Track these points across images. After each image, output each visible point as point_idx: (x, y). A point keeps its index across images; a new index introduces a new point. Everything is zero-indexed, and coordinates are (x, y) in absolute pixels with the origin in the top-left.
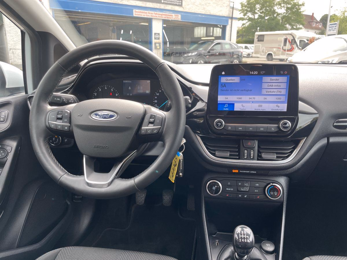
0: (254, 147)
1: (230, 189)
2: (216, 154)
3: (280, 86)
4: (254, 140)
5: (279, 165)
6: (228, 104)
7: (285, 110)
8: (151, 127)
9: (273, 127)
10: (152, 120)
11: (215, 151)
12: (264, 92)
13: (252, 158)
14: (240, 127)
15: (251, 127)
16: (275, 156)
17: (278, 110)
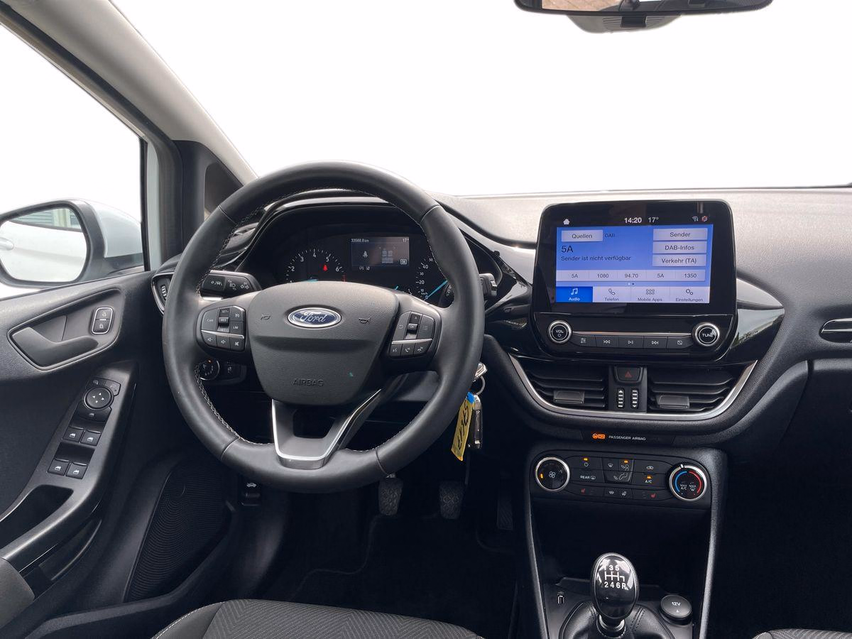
0: (640, 383)
1: (589, 477)
2: (555, 398)
3: (693, 248)
4: (638, 366)
5: (696, 423)
6: (578, 287)
7: (706, 300)
8: (411, 340)
9: (678, 338)
10: (413, 326)
11: (552, 390)
12: (658, 261)
13: (635, 406)
14: (607, 337)
15: (631, 337)
16: (687, 403)
17: (690, 300)
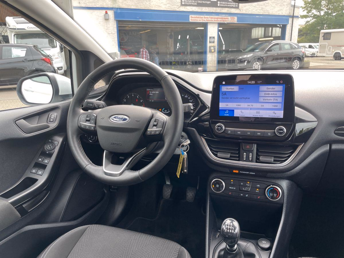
0: (253, 150)
1: (233, 188)
2: (218, 155)
3: (276, 94)
4: (253, 143)
6: (228, 110)
7: (282, 116)
9: (269, 132)
10: (156, 123)
11: (217, 152)
12: (261, 99)
13: (250, 160)
14: (239, 131)
15: (249, 131)
16: (272, 160)
17: (274, 116)
